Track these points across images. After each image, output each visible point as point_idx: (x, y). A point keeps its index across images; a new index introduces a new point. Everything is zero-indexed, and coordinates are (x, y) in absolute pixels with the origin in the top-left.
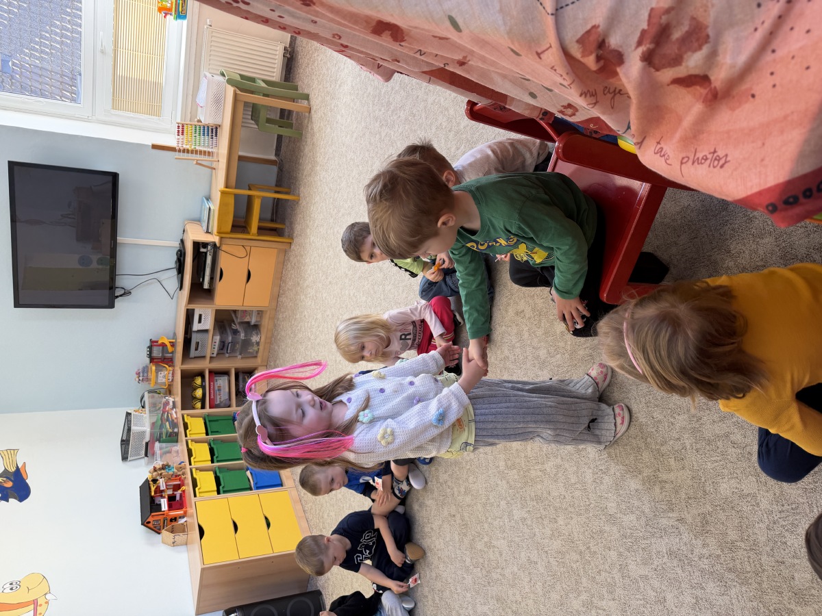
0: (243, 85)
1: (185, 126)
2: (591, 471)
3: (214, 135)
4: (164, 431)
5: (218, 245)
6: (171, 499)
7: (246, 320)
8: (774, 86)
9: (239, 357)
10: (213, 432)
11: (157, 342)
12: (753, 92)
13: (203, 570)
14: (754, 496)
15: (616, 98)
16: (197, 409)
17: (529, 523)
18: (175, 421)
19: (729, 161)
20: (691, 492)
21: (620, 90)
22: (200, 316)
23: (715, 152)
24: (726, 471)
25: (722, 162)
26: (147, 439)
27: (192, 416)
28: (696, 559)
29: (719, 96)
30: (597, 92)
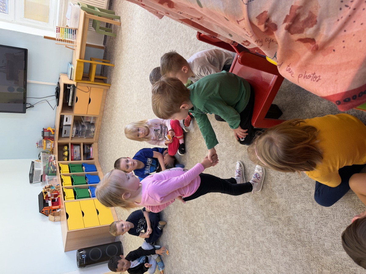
0: (89, 10)
1: (60, 28)
3: (74, 33)
4: (50, 170)
5: (75, 86)
6: (53, 201)
7: (88, 121)
8: (344, 47)
9: (85, 138)
10: (73, 172)
11: (46, 129)
12: (334, 49)
13: (68, 233)
14: (311, 211)
15: (271, 43)
16: (65, 161)
17: (214, 216)
18: (55, 166)
19: (321, 79)
20: (284, 207)
21: (273, 40)
22: (67, 118)
23: (314, 74)
24: (299, 200)
25: (317, 79)
26: (42, 174)
27: (63, 164)
28: (284, 235)
29: (319, 49)
30: (263, 40)
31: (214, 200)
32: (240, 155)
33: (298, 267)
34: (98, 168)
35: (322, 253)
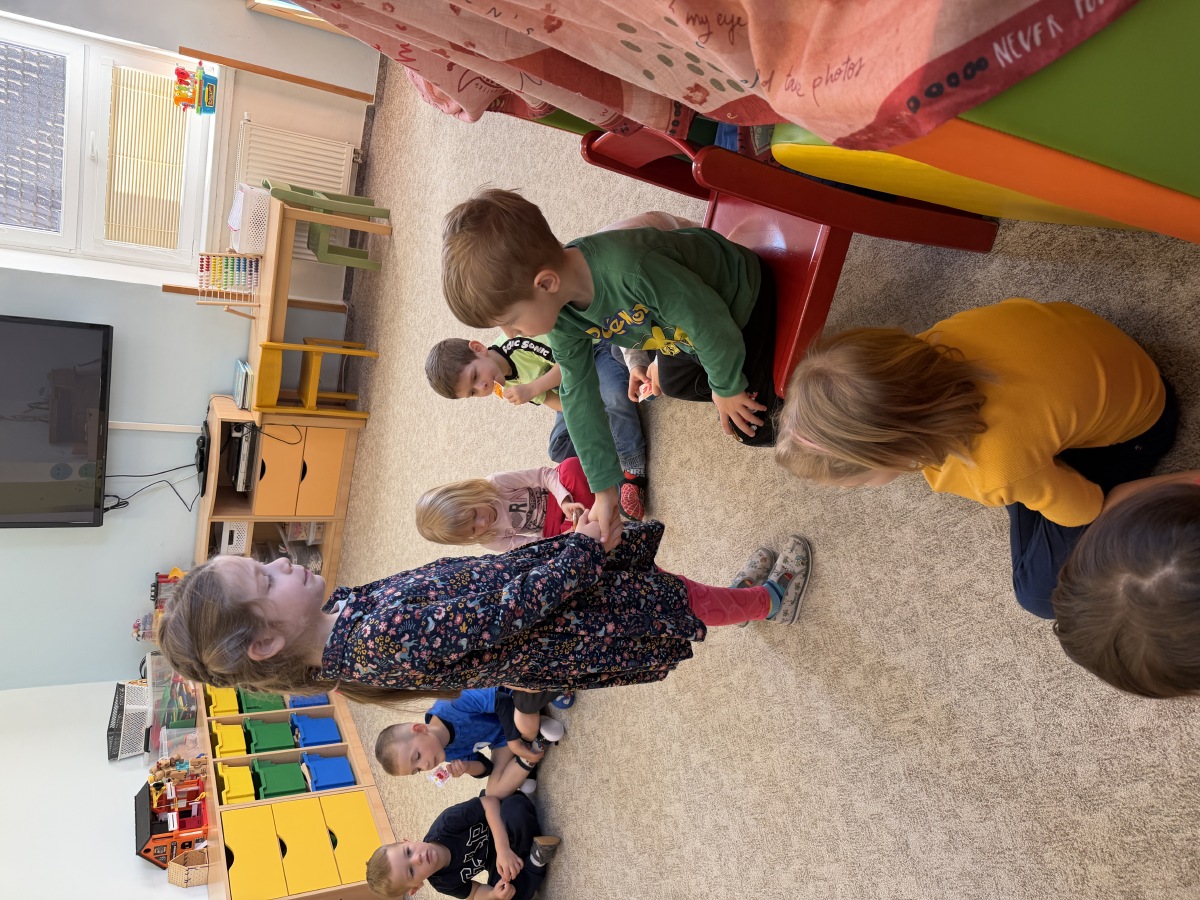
0: (294, 200)
1: (212, 260)
2: (792, 672)
3: (254, 269)
4: (175, 710)
5: (258, 424)
6: (184, 814)
7: (300, 538)
10: (250, 708)
11: (166, 577)
15: (734, 30)
18: (193, 696)
19: (864, 65)
20: (929, 677)
21: (740, 18)
22: (232, 533)
23: (849, 60)
24: (972, 637)
26: (149, 723)
28: (944, 775)
30: (709, 18)
31: (706, 709)
32: (772, 536)
33: (1005, 880)
35: (1074, 806)
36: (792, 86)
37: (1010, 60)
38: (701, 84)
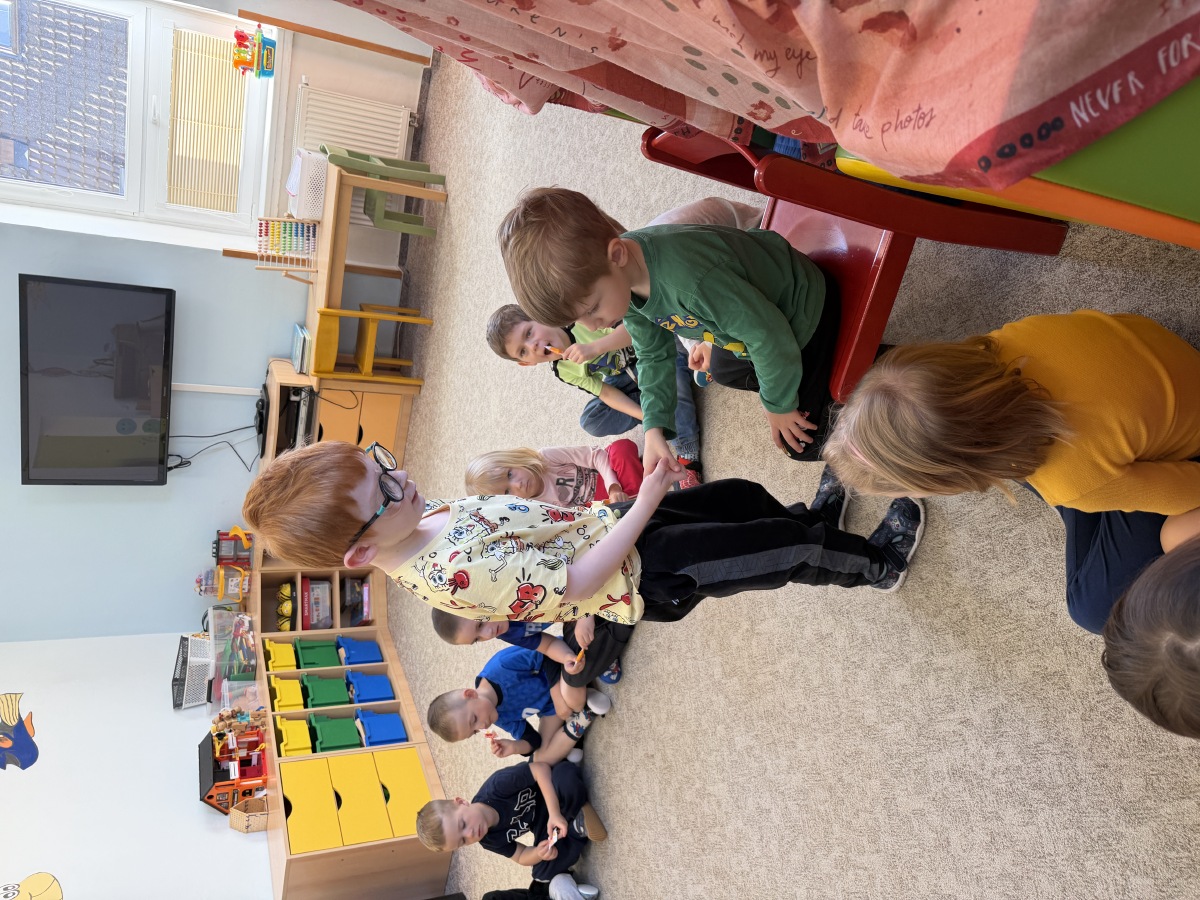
0: (351, 165)
1: (270, 225)
2: (839, 665)
3: (311, 235)
4: (236, 663)
5: (316, 389)
6: (245, 763)
8: (980, 13)
10: (307, 664)
11: (227, 534)
12: (958, 26)
13: (290, 862)
14: (1063, 675)
15: (803, 64)
16: (284, 630)
17: (757, 752)
18: (252, 649)
19: (935, 116)
21: (807, 53)
23: (920, 108)
26: (211, 675)
27: (277, 641)
28: (988, 777)
29: (918, 35)
30: (777, 53)
31: (751, 695)
33: (1045, 885)
34: (388, 651)
35: (1118, 818)
36: (860, 126)
37: (1086, 119)
38: (766, 101)
